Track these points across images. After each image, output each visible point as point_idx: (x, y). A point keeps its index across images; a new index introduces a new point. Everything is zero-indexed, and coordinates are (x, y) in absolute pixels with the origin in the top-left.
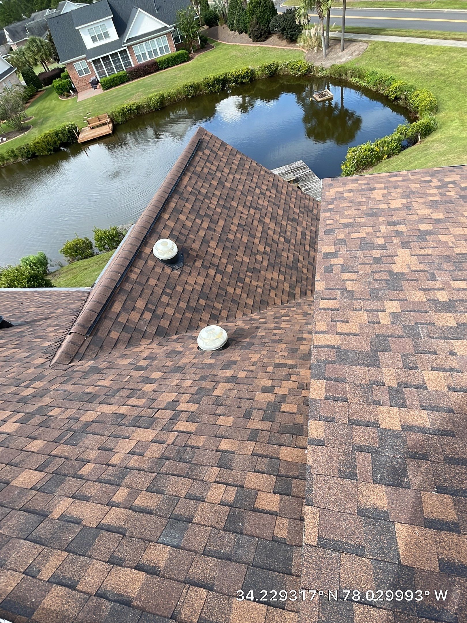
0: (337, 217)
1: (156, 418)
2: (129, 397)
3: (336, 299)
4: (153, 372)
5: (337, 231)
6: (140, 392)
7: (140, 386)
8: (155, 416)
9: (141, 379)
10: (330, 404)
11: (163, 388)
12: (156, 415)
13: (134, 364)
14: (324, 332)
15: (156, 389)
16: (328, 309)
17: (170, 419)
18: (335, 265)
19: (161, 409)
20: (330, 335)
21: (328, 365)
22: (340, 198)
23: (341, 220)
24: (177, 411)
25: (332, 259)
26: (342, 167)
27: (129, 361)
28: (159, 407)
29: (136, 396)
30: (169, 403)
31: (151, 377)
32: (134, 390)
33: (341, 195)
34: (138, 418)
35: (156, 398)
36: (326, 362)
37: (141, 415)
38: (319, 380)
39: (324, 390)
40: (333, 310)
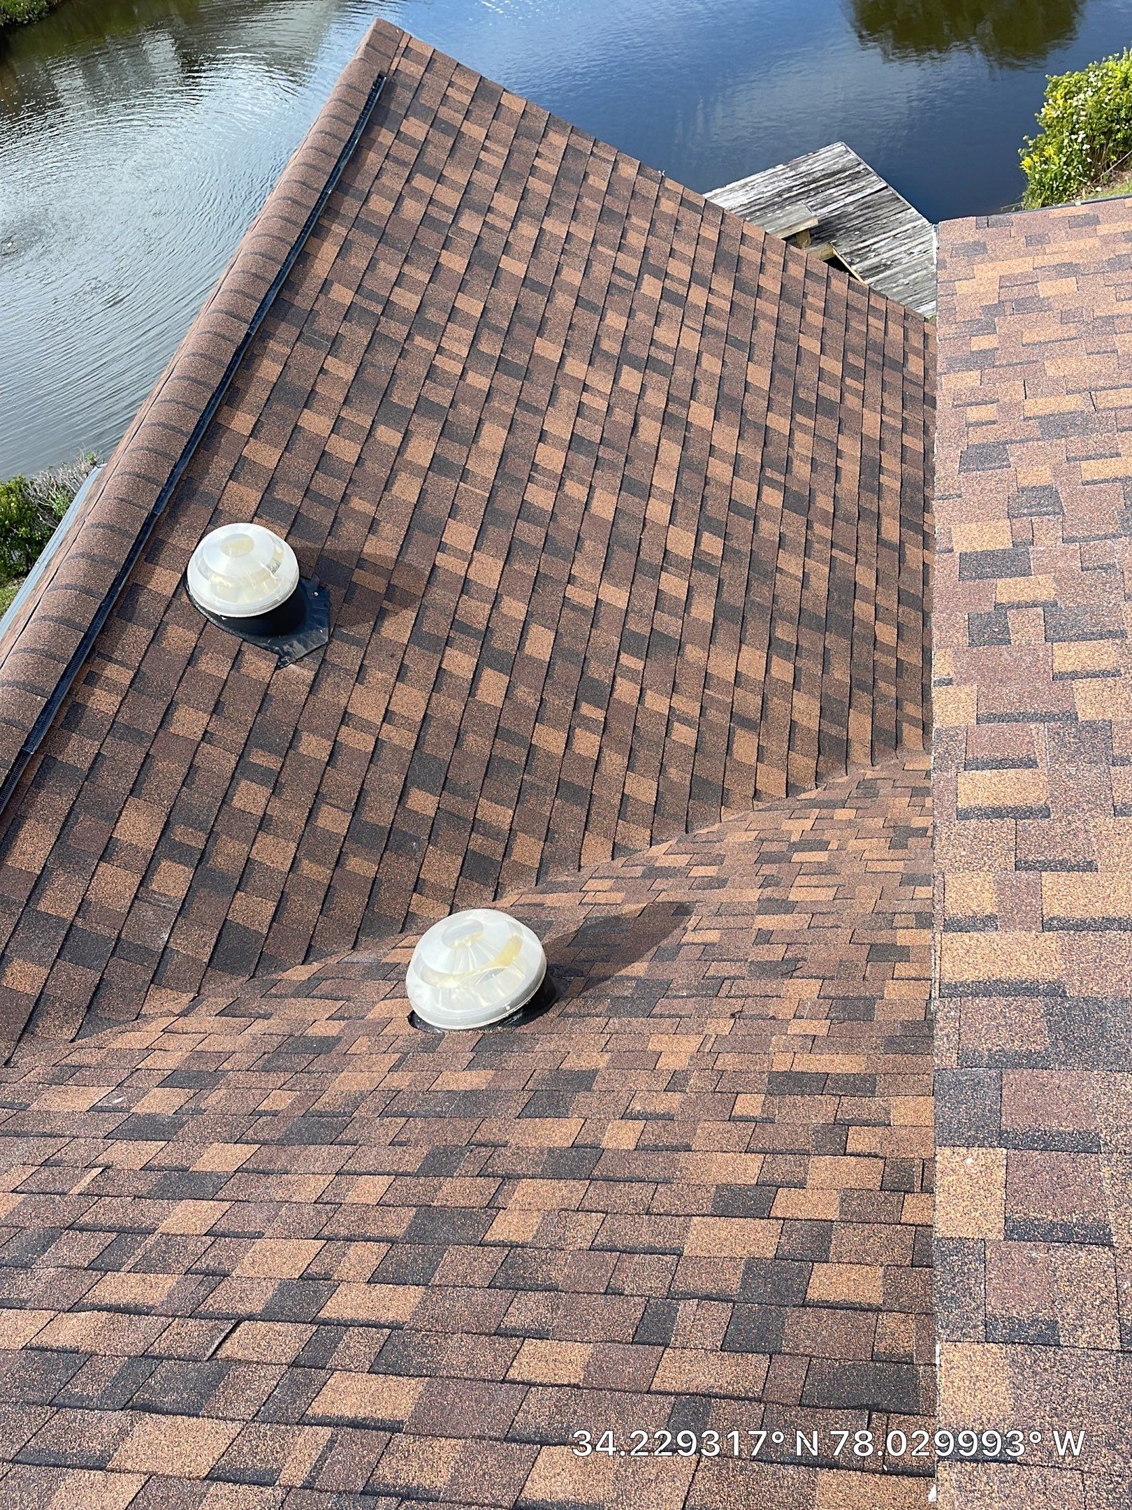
0: (1012, 390)
1: (228, 1360)
2: (100, 1266)
3: (1031, 764)
4: (205, 1142)
5: (1015, 451)
6: (151, 1240)
7: (152, 1209)
8: (221, 1354)
9: (153, 1177)
10: (1033, 1261)
11: (255, 1218)
12: (228, 1350)
13: (115, 1109)
14: (986, 922)
15: (224, 1226)
16: (997, 813)
17: (294, 1364)
18: (1019, 606)
19: (251, 1318)
20: (1017, 933)
21: (1011, 1076)
22: (1021, 306)
23: (1029, 403)
24: (325, 1323)
25: (1000, 582)
26: (1027, 162)
27: (96, 1095)
28: (242, 1309)
29: (132, 1261)
30: (285, 1287)
31: (198, 1167)
32: (122, 1231)
33: (1027, 292)
34: (144, 1366)
35: (226, 1266)
36: (1004, 1062)
37: (157, 1349)
38: (975, 1151)
39: (1000, 1193)
40: (1019, 813)
